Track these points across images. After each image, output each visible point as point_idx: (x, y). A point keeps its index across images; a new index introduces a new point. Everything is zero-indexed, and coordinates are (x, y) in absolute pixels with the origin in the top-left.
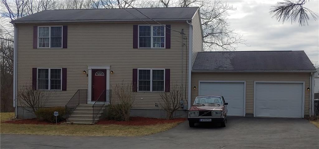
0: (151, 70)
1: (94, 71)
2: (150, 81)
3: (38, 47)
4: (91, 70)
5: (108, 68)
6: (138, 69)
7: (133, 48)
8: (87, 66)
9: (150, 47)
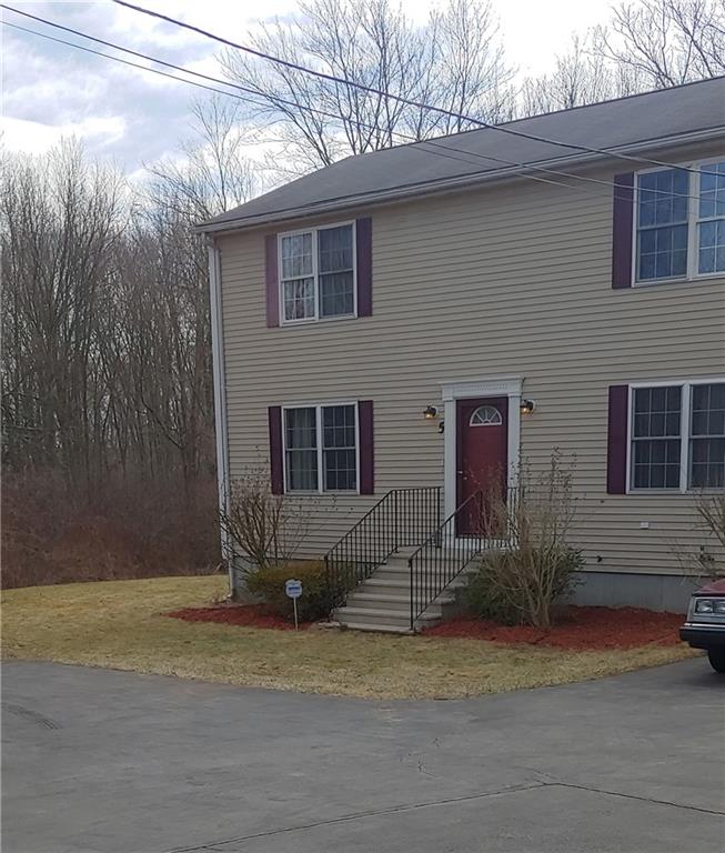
0: (686, 385)
1: (465, 407)
2: (680, 440)
3: (282, 320)
4: (454, 404)
5: (513, 390)
6: (632, 385)
7: (614, 288)
8: (437, 389)
9: (685, 272)
